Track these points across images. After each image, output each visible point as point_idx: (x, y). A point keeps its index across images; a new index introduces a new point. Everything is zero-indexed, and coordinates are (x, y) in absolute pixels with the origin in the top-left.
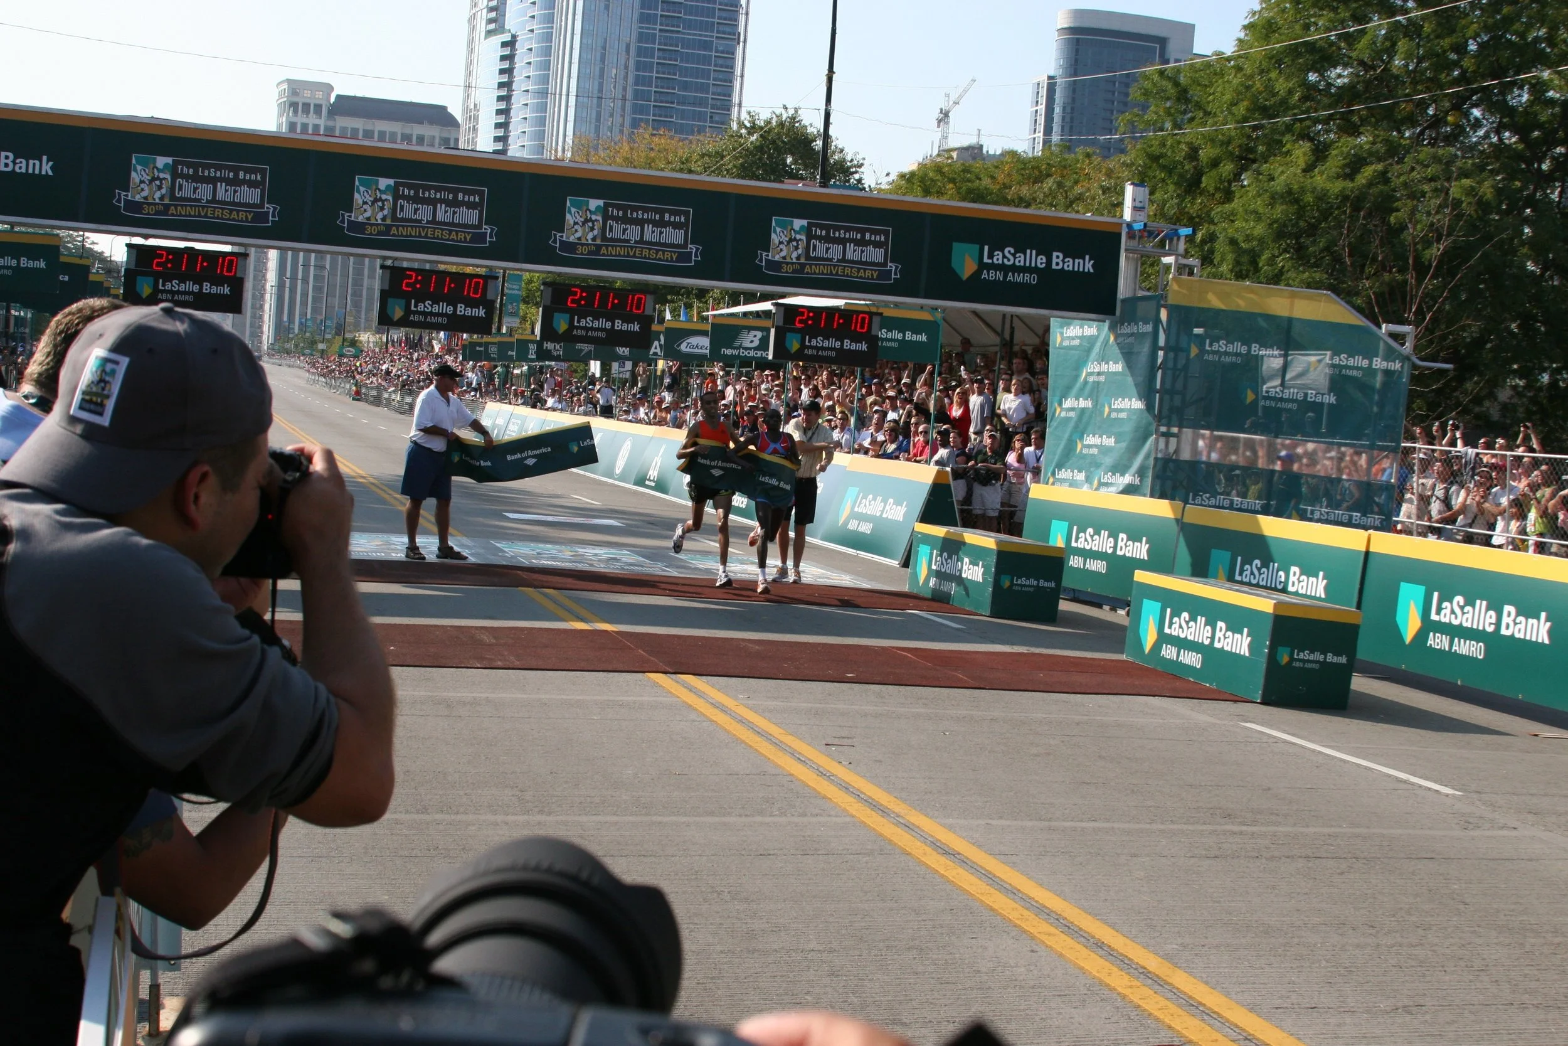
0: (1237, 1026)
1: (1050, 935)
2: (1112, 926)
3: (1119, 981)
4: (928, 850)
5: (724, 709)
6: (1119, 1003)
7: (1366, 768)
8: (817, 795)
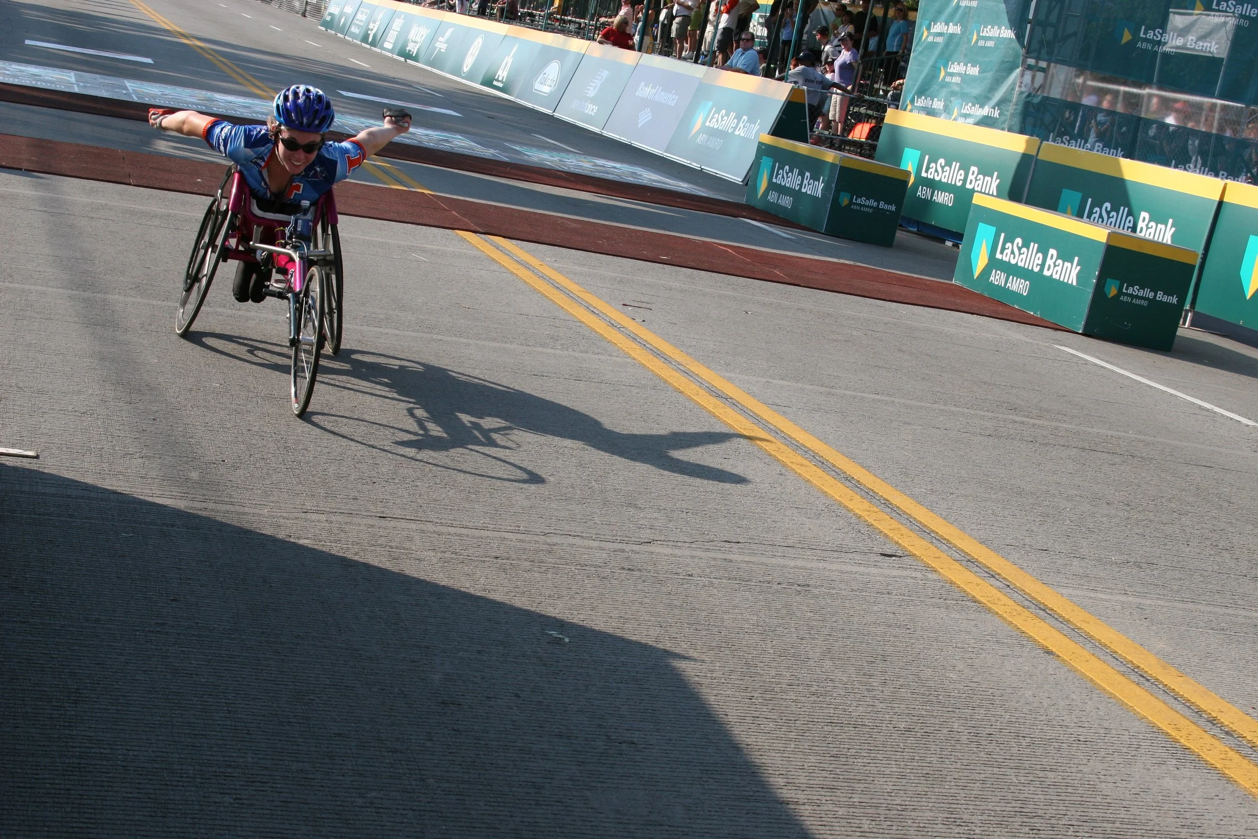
0: (963, 551)
1: (802, 465)
2: (868, 468)
3: (859, 505)
4: (702, 392)
5: (527, 266)
6: (854, 520)
7: (1171, 395)
8: (602, 338)
